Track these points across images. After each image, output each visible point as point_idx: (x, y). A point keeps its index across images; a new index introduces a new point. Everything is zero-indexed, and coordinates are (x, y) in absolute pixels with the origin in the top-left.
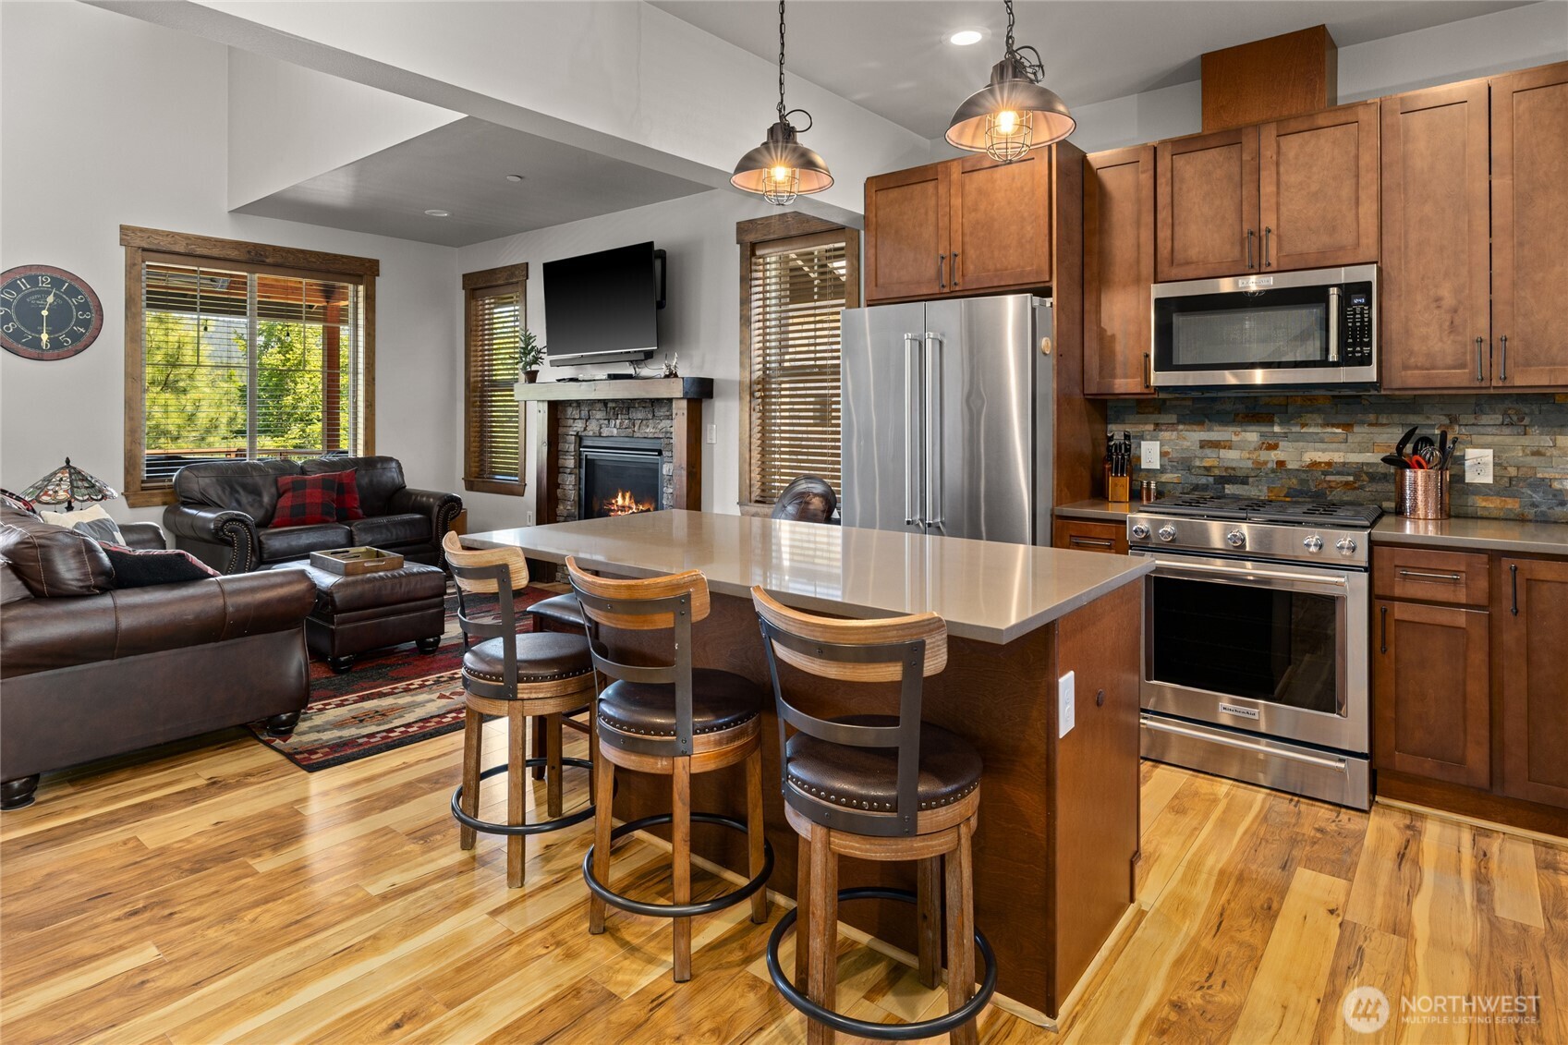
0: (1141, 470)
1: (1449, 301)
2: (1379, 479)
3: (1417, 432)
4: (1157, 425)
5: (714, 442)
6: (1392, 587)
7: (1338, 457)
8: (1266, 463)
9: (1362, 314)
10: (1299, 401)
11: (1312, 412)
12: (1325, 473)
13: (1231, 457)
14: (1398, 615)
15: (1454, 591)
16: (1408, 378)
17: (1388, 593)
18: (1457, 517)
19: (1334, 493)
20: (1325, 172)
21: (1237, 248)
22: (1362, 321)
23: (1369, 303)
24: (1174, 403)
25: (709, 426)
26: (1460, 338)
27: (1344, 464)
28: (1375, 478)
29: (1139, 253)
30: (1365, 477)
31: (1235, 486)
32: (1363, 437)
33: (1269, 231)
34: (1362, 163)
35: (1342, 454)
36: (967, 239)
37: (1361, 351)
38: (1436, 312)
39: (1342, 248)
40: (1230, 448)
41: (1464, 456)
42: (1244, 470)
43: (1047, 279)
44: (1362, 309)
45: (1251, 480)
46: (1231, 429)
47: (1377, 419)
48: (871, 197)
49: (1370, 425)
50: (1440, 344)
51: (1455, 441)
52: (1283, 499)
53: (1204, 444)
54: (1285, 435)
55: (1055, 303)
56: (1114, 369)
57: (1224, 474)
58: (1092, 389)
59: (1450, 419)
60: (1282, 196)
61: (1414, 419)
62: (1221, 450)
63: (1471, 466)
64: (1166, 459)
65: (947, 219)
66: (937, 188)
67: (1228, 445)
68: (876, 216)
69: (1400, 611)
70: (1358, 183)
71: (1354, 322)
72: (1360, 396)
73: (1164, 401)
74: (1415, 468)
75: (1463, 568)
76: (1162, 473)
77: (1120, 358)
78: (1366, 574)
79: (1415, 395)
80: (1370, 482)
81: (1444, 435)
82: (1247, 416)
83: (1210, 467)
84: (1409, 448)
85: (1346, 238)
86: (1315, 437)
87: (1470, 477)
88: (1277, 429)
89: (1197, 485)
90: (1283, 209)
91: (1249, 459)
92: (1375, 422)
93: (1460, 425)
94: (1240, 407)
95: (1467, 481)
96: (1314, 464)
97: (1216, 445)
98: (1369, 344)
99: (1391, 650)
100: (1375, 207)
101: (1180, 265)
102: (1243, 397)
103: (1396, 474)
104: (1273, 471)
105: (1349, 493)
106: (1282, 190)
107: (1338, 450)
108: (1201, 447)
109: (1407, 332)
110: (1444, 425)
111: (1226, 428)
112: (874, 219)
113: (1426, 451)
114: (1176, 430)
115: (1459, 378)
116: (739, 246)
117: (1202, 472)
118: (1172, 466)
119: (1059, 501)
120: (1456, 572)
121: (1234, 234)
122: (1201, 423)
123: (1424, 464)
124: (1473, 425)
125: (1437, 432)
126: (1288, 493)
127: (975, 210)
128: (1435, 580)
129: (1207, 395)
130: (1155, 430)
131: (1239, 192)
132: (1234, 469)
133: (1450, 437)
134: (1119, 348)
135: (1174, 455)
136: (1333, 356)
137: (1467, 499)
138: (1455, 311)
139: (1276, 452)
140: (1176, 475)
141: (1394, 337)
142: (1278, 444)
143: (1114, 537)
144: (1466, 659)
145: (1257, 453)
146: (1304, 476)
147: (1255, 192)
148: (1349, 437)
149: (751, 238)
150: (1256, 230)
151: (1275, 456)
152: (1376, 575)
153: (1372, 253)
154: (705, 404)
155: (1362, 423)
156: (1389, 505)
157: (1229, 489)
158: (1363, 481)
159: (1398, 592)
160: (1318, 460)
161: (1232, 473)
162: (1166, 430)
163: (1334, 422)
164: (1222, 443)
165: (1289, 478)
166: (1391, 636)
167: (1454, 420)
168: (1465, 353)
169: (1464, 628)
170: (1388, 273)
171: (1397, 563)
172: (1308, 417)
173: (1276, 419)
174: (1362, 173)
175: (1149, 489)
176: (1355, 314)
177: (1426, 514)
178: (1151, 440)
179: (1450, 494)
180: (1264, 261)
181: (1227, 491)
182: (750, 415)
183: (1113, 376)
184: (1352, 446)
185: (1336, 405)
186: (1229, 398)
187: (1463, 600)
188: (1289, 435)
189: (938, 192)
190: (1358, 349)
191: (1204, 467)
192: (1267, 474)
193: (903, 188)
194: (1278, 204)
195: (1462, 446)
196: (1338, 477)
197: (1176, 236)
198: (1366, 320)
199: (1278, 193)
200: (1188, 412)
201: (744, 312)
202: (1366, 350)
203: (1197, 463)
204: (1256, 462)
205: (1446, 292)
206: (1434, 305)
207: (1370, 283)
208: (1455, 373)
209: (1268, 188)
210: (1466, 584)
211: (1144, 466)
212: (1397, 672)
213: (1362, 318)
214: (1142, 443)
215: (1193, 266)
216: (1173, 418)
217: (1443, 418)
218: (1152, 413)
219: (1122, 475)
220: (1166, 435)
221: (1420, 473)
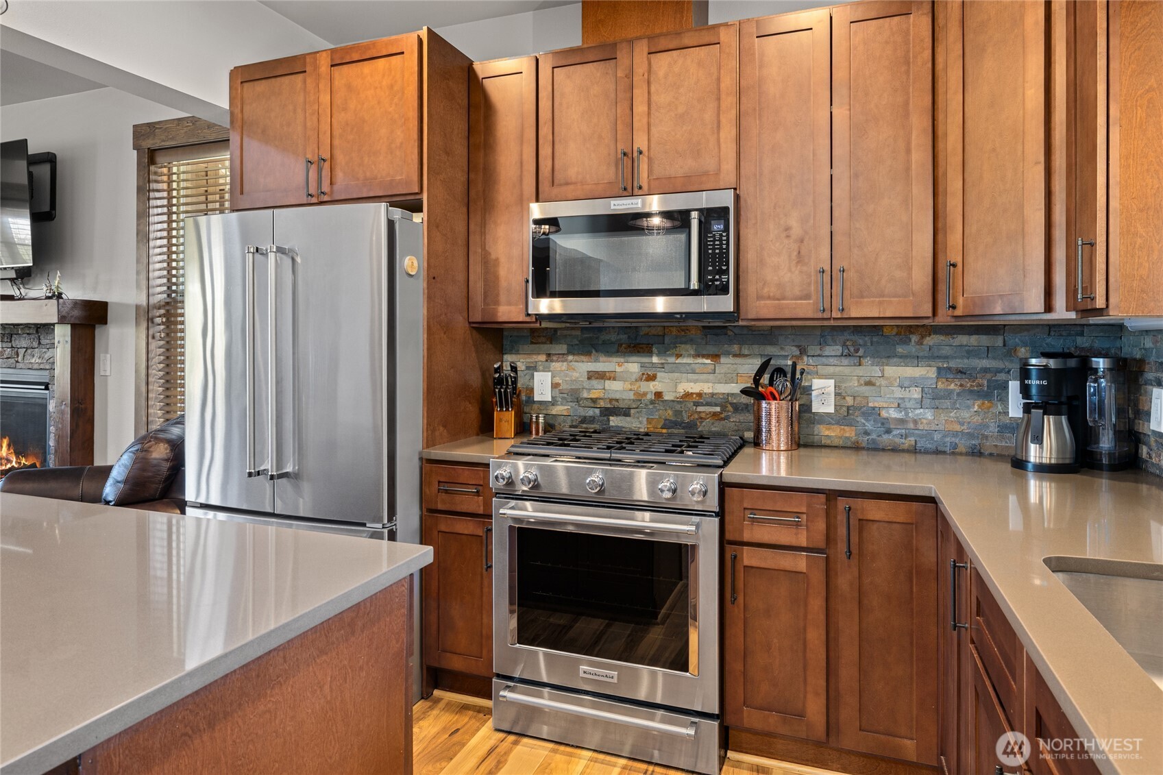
0: (534, 402)
1: (796, 231)
2: (742, 410)
3: (772, 362)
4: (549, 355)
5: (108, 374)
6: (741, 531)
7: (707, 388)
8: (645, 394)
9: (721, 240)
10: (674, 331)
11: (685, 343)
12: (697, 404)
13: (617, 389)
14: (746, 562)
15: (796, 534)
16: (759, 308)
17: (738, 539)
18: (806, 446)
19: (704, 424)
20: (691, 94)
21: (613, 169)
22: (721, 249)
23: (727, 229)
24: (565, 332)
25: (102, 355)
26: (805, 268)
27: (713, 395)
28: (738, 408)
29: (522, 172)
30: (730, 408)
31: (619, 418)
32: (728, 368)
33: (641, 153)
34: (723, 85)
35: (710, 385)
36: (336, 142)
37: (720, 280)
38: (786, 241)
39: (706, 174)
40: (614, 379)
41: (811, 386)
42: (626, 401)
43: (416, 190)
44: (721, 235)
45: (632, 411)
46: (615, 359)
47: (740, 349)
48: (237, 89)
49: (735, 356)
50: (789, 274)
51: (802, 373)
52: (660, 430)
53: (592, 375)
54: (662, 366)
55: (426, 219)
56: (498, 295)
57: (609, 406)
58: (477, 317)
59: (800, 350)
60: (652, 115)
61: (770, 350)
62: (607, 382)
63: (817, 396)
64: (557, 390)
65: (315, 118)
66: (305, 82)
67: (612, 376)
68: (242, 111)
69: (749, 557)
70: (719, 107)
71: (714, 249)
72: (726, 327)
73: (555, 330)
74: (769, 399)
75: (804, 509)
76: (553, 405)
77: (503, 284)
78: (717, 520)
79: (772, 327)
80: (734, 412)
81: (794, 366)
82: (629, 347)
83: (597, 398)
84: (765, 379)
85: (709, 163)
86: (688, 368)
87: (817, 408)
88: (655, 359)
89: (585, 417)
90: (653, 130)
91: (631, 390)
92: (738, 353)
93: (808, 356)
94: (624, 337)
95: (813, 411)
96: (688, 395)
97: (601, 376)
98: (727, 272)
99: (741, 599)
100: (734, 132)
101: (560, 185)
102: (626, 327)
103: (754, 404)
104: (652, 402)
105: (717, 424)
106: (653, 111)
107: (707, 381)
108: (589, 378)
109: (761, 262)
110: (796, 356)
111: (611, 359)
112: (240, 115)
113: (779, 382)
114: (566, 361)
115: (805, 309)
116: (136, 151)
117: (589, 403)
118: (563, 398)
119: (430, 442)
120: (798, 514)
121: (609, 155)
122: (588, 353)
123: (777, 396)
124: (819, 356)
125: (790, 363)
126: (664, 424)
127: (345, 109)
128: (779, 522)
129: (595, 325)
130: (547, 361)
131: (614, 110)
132: (617, 400)
133: (799, 368)
134: (502, 272)
135: (563, 386)
136: (694, 284)
137: (813, 428)
138: (802, 241)
139: (654, 383)
140: (566, 407)
141: (750, 266)
142: (656, 374)
143: (481, 483)
144: (806, 605)
145: (638, 384)
146: (678, 407)
147: (628, 111)
148: (717, 368)
149: (149, 143)
150: (628, 150)
151: (653, 387)
152: (727, 518)
153: (731, 179)
154: (99, 331)
155: (727, 354)
156: (749, 435)
157: (614, 421)
158: (728, 411)
159: (747, 536)
160: (691, 391)
161: (616, 404)
162: (557, 361)
163: (704, 353)
164: (607, 374)
165: (666, 410)
166: (740, 584)
167: (803, 351)
168: (809, 284)
169: (805, 573)
170: (745, 201)
171: (746, 505)
172: (682, 348)
173: (654, 350)
174: (723, 96)
175: (537, 423)
176: (715, 240)
177: (779, 445)
178: (543, 371)
179: (799, 423)
180: (636, 184)
181: (612, 424)
182: (148, 344)
183: (497, 303)
184: (719, 376)
185: (706, 335)
186: (613, 327)
187: (804, 544)
188: (666, 365)
189: (306, 87)
190: (717, 277)
191: (591, 399)
192: (646, 405)
193: (270, 80)
194: (649, 124)
195: (809, 377)
196: (707, 408)
197: (557, 154)
198: (724, 246)
199: (649, 114)
200: (577, 343)
201: (141, 227)
202: (724, 278)
203: (585, 395)
204: (636, 394)
205: (794, 222)
206: (784, 234)
207: (726, 209)
208: (801, 304)
209: (640, 108)
210: (807, 526)
211: (536, 398)
212: (745, 620)
213: (721, 244)
214: (535, 373)
215: (571, 187)
216: (562, 348)
217: (794, 349)
218: (545, 343)
219: (507, 410)
220: (556, 365)
221: (774, 403)
